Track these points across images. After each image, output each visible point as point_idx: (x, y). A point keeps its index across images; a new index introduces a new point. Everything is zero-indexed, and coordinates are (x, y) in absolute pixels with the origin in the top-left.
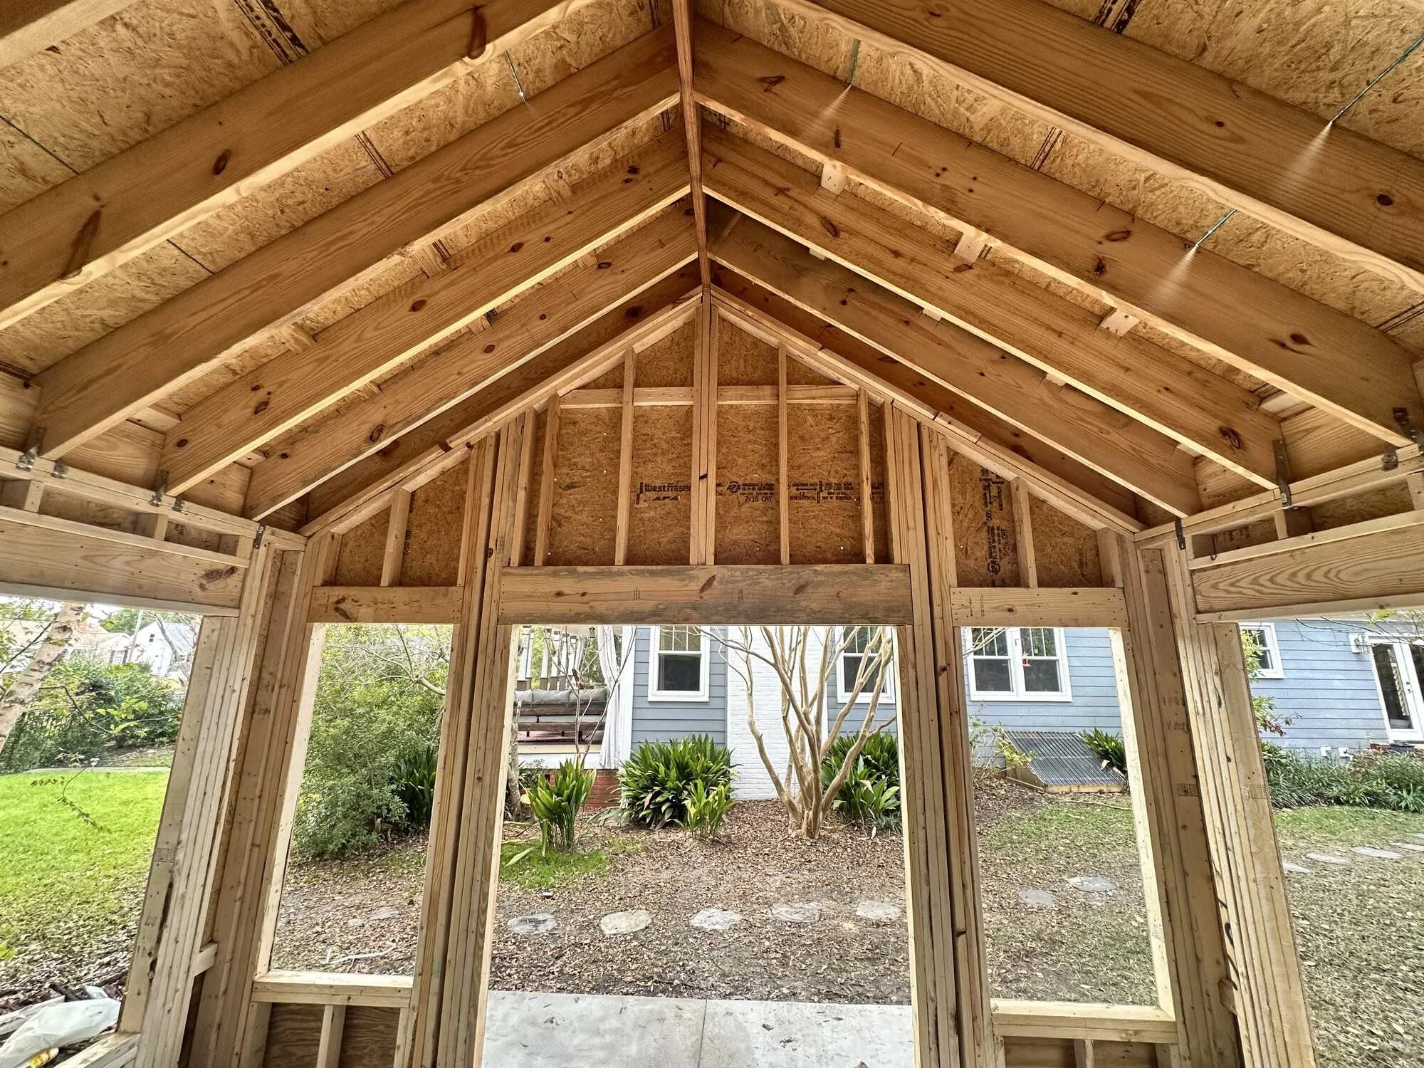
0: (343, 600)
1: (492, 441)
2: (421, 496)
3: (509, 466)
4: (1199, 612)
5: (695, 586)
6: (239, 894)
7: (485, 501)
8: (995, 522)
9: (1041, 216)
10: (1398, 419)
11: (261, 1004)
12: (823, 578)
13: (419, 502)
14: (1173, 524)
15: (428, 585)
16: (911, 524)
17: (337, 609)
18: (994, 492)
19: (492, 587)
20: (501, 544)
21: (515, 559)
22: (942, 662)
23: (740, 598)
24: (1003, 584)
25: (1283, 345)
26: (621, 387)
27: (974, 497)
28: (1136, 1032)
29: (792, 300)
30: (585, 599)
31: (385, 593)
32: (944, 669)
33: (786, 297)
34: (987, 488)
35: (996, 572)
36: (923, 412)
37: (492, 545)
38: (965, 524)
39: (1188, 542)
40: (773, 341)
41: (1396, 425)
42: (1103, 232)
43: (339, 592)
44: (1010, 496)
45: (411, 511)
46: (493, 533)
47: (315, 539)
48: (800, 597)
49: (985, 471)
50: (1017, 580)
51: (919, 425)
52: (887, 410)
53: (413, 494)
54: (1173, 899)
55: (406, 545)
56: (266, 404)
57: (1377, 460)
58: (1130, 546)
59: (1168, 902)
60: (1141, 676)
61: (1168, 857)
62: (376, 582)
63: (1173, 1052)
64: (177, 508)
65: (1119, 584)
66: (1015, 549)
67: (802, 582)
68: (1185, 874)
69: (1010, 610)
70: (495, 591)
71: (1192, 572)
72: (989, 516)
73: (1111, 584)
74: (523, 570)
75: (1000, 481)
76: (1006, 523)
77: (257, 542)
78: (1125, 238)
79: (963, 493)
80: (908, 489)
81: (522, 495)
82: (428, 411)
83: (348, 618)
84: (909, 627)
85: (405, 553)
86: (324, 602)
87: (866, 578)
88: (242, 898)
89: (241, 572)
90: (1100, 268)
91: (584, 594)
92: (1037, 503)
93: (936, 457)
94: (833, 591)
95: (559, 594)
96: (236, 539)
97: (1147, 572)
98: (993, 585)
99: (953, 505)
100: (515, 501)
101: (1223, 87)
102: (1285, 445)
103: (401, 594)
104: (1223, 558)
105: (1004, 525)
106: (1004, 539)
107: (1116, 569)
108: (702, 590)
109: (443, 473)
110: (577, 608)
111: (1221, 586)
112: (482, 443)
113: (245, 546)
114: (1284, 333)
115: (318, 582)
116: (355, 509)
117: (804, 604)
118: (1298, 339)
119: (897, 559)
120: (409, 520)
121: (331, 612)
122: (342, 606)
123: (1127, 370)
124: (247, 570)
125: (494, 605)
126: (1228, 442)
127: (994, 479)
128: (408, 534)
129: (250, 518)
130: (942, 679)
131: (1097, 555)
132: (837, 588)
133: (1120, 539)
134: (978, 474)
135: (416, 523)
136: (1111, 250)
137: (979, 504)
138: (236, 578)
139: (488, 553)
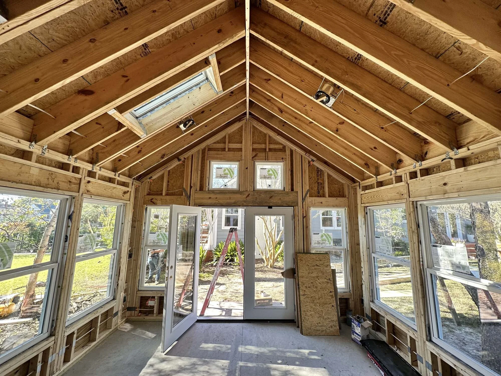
0: (153, 199)
1: (191, 157)
2: (171, 171)
3: (196, 165)
4: (362, 204)
5: (245, 196)
6: (131, 272)
7: (190, 174)
8: (319, 181)
9: (326, 118)
10: (392, 166)
11: (139, 296)
12: (276, 195)
13: (171, 173)
14: (358, 183)
15: (175, 195)
16: (299, 182)
17: (151, 201)
18: (320, 173)
19: (192, 196)
20: (194, 184)
21: (198, 189)
22: (304, 215)
23: (256, 199)
24: (320, 197)
25: (372, 149)
26: (225, 143)
27: (314, 175)
28: (343, 296)
29: (270, 124)
30: (217, 199)
31: (164, 197)
32: (305, 217)
33: (269, 123)
34: (318, 172)
35: (319, 193)
36: (303, 153)
37: (192, 185)
38: (312, 181)
39: (361, 187)
40: (265, 132)
41: (391, 167)
42: (339, 122)
43: (151, 197)
44: (323, 175)
45: (169, 175)
46: (192, 182)
47: (144, 183)
48: (270, 199)
49: (318, 168)
50: (324, 196)
51: (302, 156)
52: (294, 152)
53: (169, 171)
54: (353, 268)
55: (168, 185)
56: (141, 151)
57: (389, 173)
58: (350, 187)
59: (352, 269)
60: (350, 219)
61: (353, 259)
62: (161, 194)
63: (350, 300)
64: (119, 176)
65: (347, 197)
66: (324, 188)
67: (271, 195)
68: (356, 262)
69: (321, 203)
70: (193, 197)
71: (361, 194)
72: (318, 180)
73: (345, 197)
74: (200, 192)
75: (321, 170)
76: (322, 181)
77: (132, 184)
78: (343, 124)
79: (312, 173)
80: (298, 173)
81: (199, 172)
82: (177, 151)
83: (154, 203)
84: (297, 207)
85: (168, 187)
86: (148, 199)
87: (287, 195)
88: (132, 273)
89: (130, 192)
90: (337, 131)
91: (216, 198)
92: (329, 176)
93: (305, 164)
94: (279, 198)
95: (210, 198)
96: (129, 183)
97: (354, 194)
98: (318, 197)
99: (309, 176)
100: (198, 174)
101: (356, 102)
102: (378, 167)
103: (168, 197)
104: (367, 191)
105: (322, 182)
106: (321, 185)
107: (346, 193)
108: (247, 197)
109: (177, 165)
110: (214, 201)
111: (366, 198)
112: (188, 158)
113: (130, 185)
114: (372, 147)
115: (146, 194)
116: (154, 175)
117: (272, 201)
118: (375, 148)
119: (295, 190)
120: (168, 178)
121: (150, 202)
122: (153, 200)
123: (346, 149)
124: (131, 191)
125: (193, 200)
126: (366, 166)
127: (320, 170)
128: (168, 182)
129: (131, 178)
130: (304, 219)
131: (343, 190)
132: (280, 197)
133: (348, 186)
134: (316, 168)
135: (170, 179)
136: (340, 126)
137: (315, 176)
138: (129, 193)
139: (191, 187)
